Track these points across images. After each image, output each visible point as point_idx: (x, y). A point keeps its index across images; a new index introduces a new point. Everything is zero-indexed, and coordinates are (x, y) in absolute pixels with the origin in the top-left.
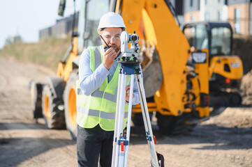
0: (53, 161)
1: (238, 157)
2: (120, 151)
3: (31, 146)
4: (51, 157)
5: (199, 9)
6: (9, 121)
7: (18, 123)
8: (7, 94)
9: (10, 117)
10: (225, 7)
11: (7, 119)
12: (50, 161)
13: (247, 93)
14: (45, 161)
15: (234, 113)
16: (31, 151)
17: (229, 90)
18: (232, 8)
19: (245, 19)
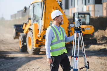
0: (34, 65)
1: (103, 63)
2: (75, 60)
3: (23, 60)
4: (33, 64)
5: (75, 7)
6: (10, 51)
7: (13, 51)
8: (4, 40)
9: (9, 49)
10: (85, 6)
11: (8, 50)
12: (33, 65)
13: (98, 39)
14: (31, 65)
15: (95, 46)
16: (24, 61)
17: (91, 38)
18: (87, 6)
19: (93, 11)
